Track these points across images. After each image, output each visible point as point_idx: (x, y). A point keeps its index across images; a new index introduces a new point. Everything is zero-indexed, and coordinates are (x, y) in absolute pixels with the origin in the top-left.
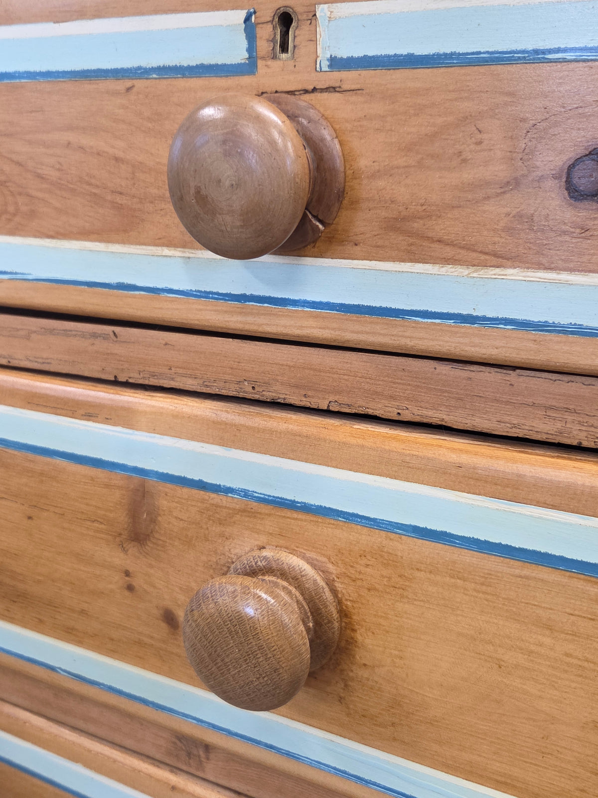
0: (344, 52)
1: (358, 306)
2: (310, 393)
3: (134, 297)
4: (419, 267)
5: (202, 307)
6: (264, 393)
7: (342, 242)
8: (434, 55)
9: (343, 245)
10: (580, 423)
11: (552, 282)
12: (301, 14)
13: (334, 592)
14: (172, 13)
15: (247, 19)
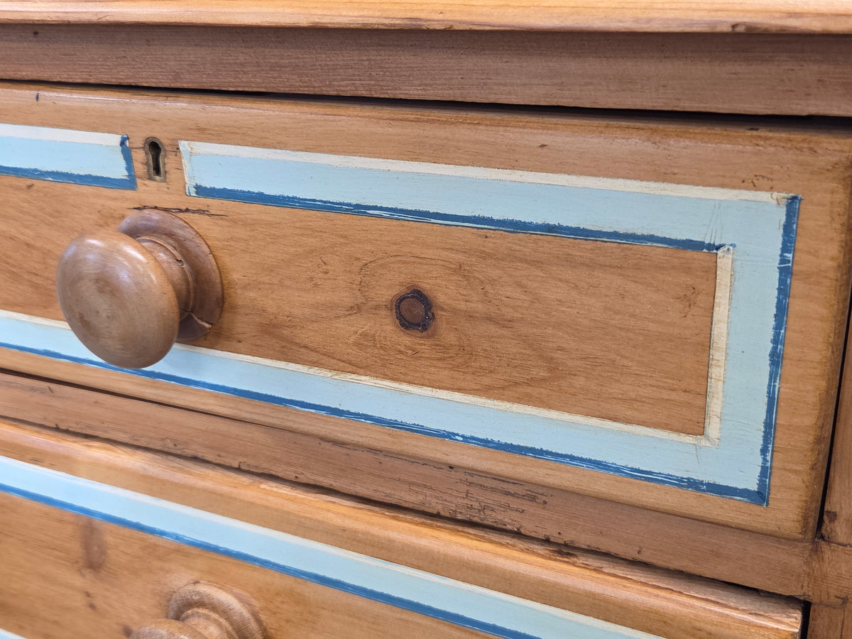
0: (207, 183)
1: (248, 392)
2: (222, 454)
3: (61, 363)
4: (292, 366)
5: (120, 378)
6: (185, 450)
7: (228, 338)
8: (279, 196)
9: (229, 341)
10: (436, 497)
11: (395, 389)
12: (167, 146)
13: (259, 621)
14: (57, 128)
15: (122, 143)
